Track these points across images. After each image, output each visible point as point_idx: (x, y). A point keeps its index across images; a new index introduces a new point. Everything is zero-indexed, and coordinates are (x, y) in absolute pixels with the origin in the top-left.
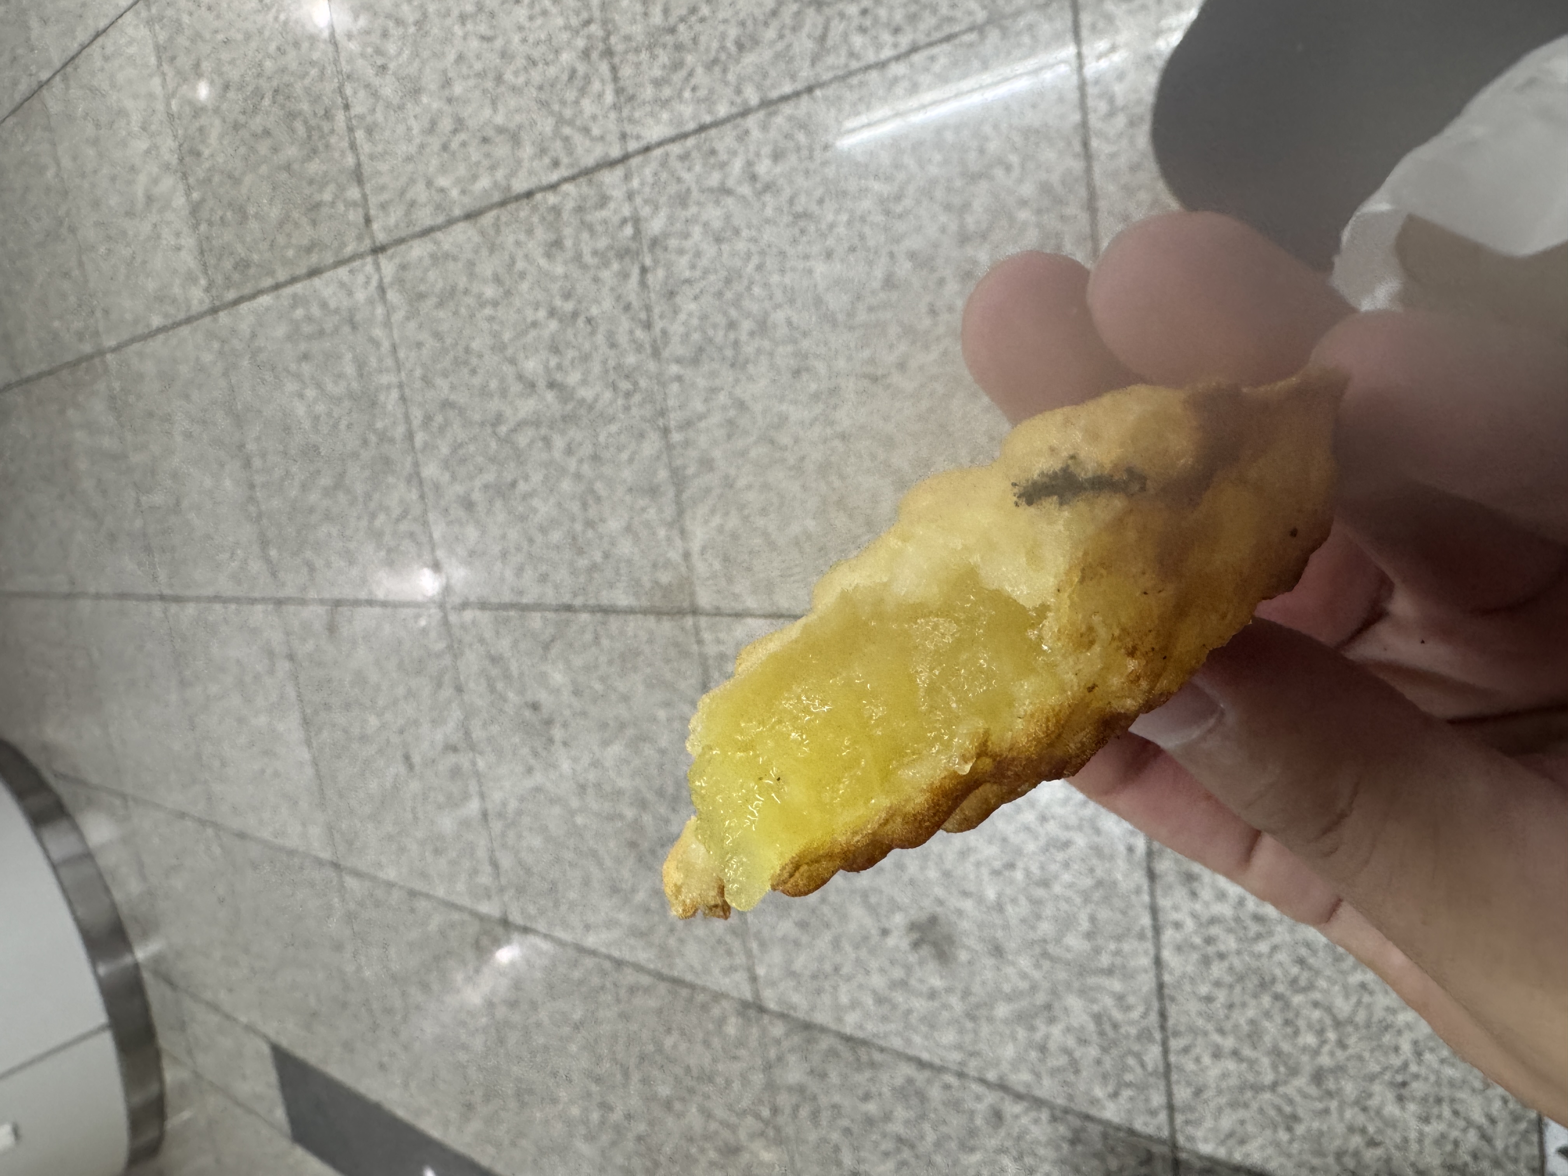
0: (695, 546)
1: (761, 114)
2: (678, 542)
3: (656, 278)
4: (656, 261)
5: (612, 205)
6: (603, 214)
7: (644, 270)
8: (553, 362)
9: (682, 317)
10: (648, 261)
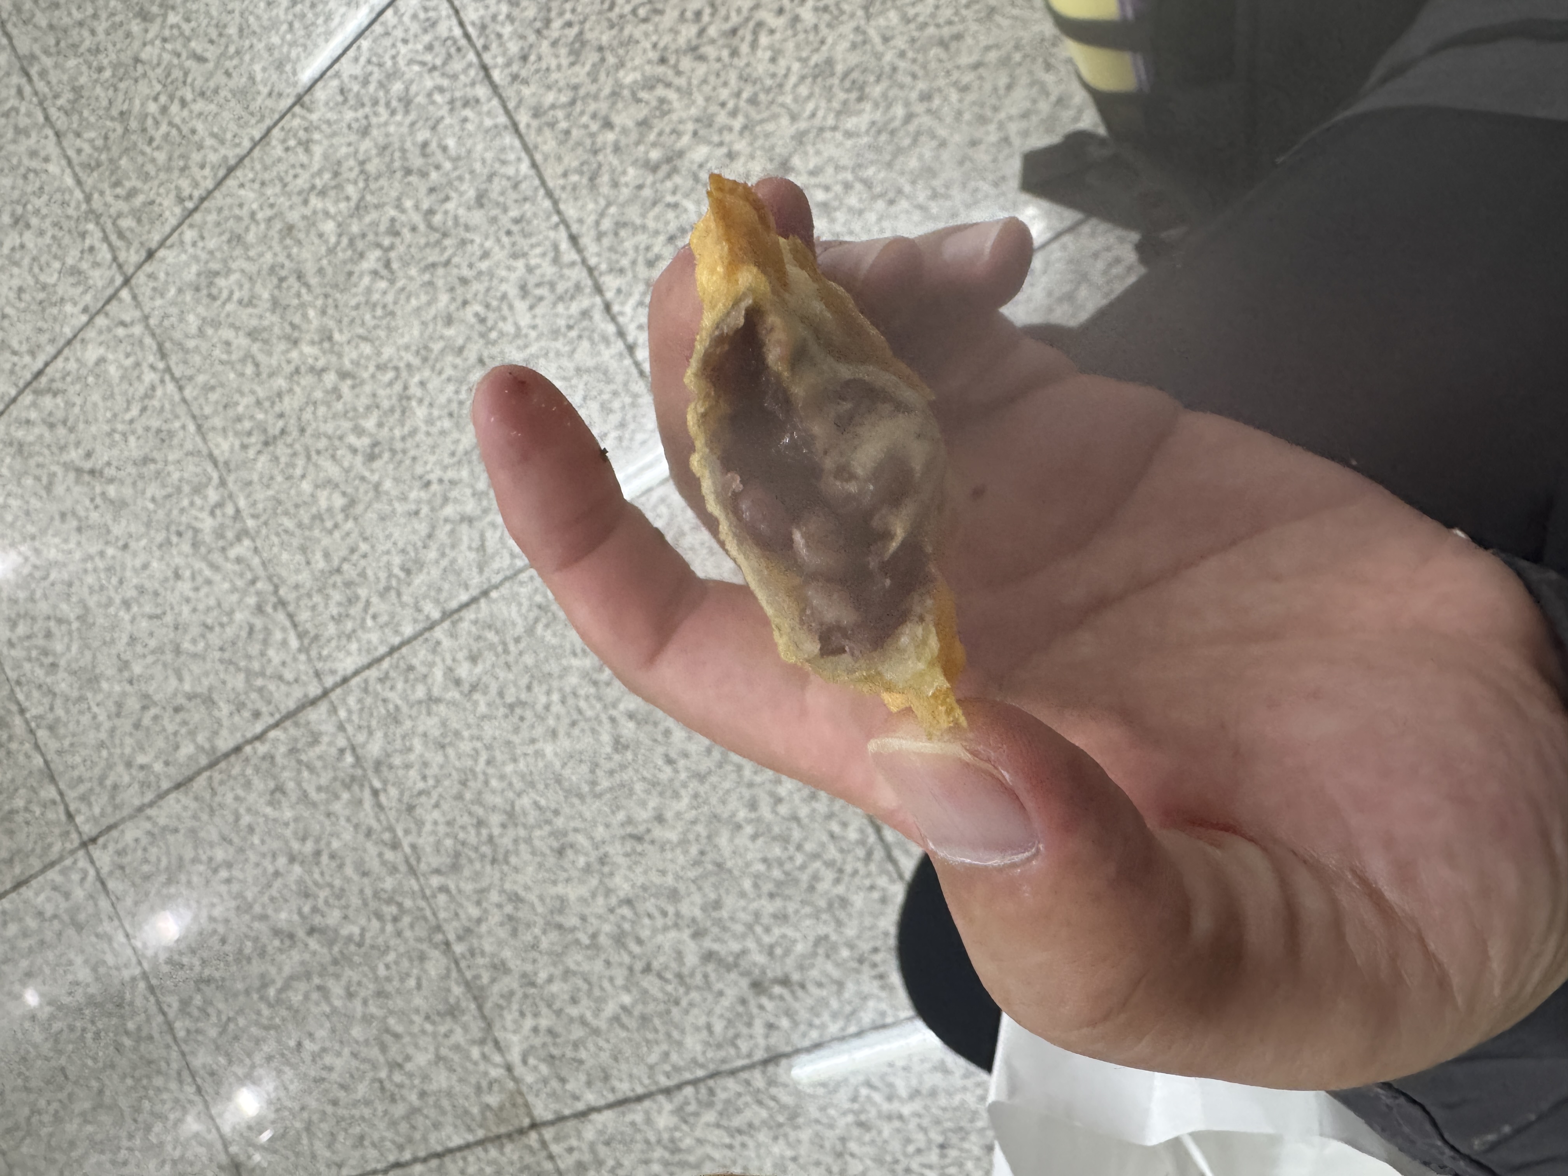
0: (515, 1056)
1: (446, 625)
2: (497, 1058)
3: (391, 797)
4: (385, 782)
5: (325, 739)
6: (318, 750)
7: (375, 793)
8: (306, 909)
9: (428, 827)
10: (377, 784)
